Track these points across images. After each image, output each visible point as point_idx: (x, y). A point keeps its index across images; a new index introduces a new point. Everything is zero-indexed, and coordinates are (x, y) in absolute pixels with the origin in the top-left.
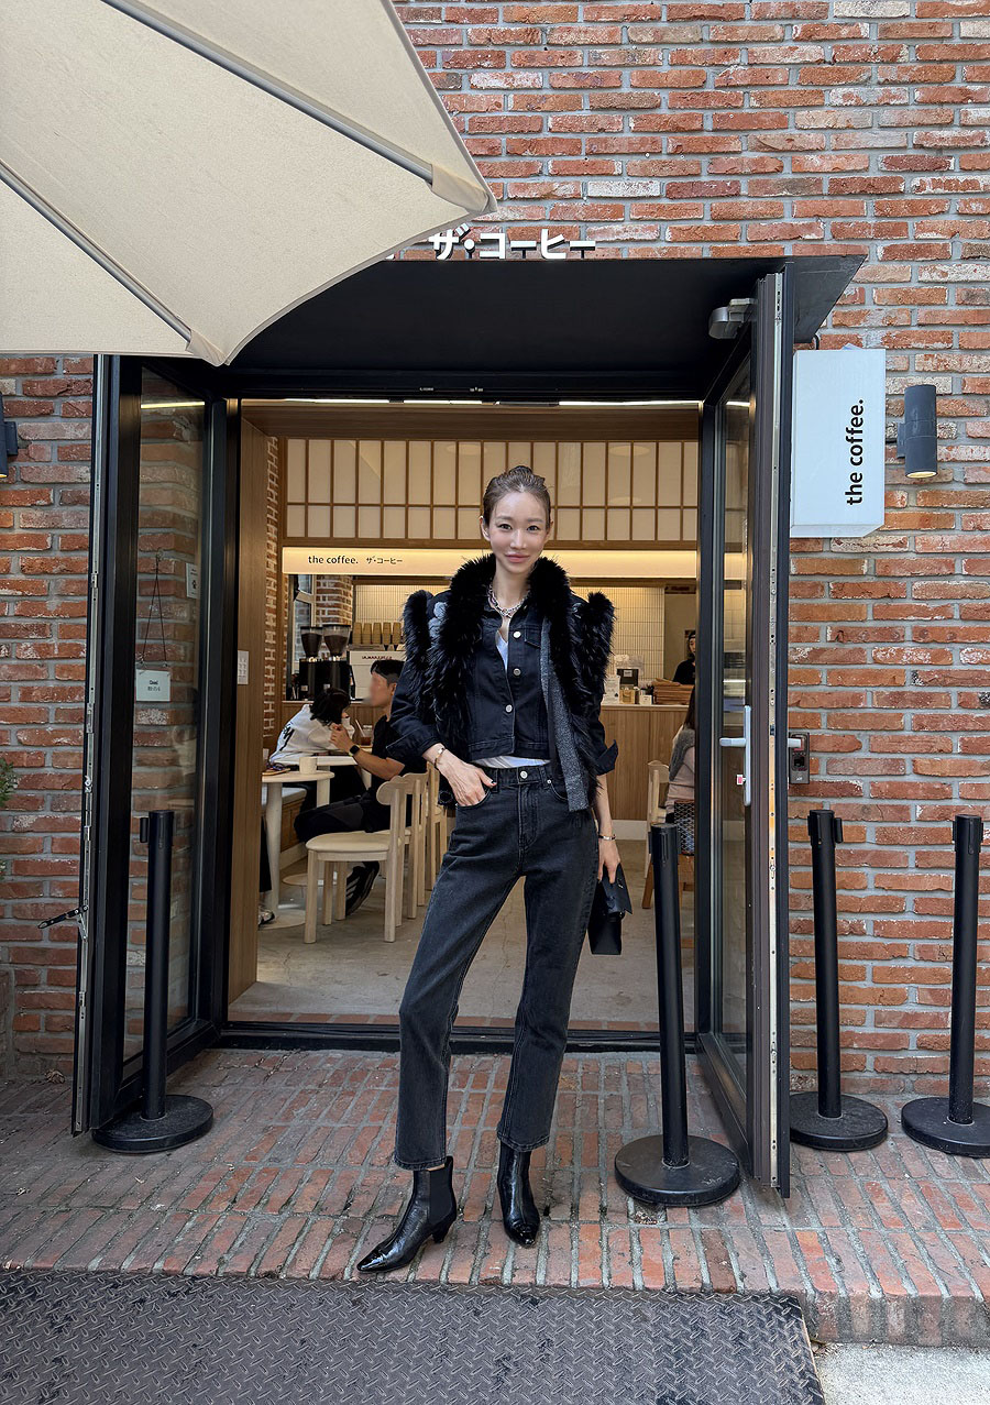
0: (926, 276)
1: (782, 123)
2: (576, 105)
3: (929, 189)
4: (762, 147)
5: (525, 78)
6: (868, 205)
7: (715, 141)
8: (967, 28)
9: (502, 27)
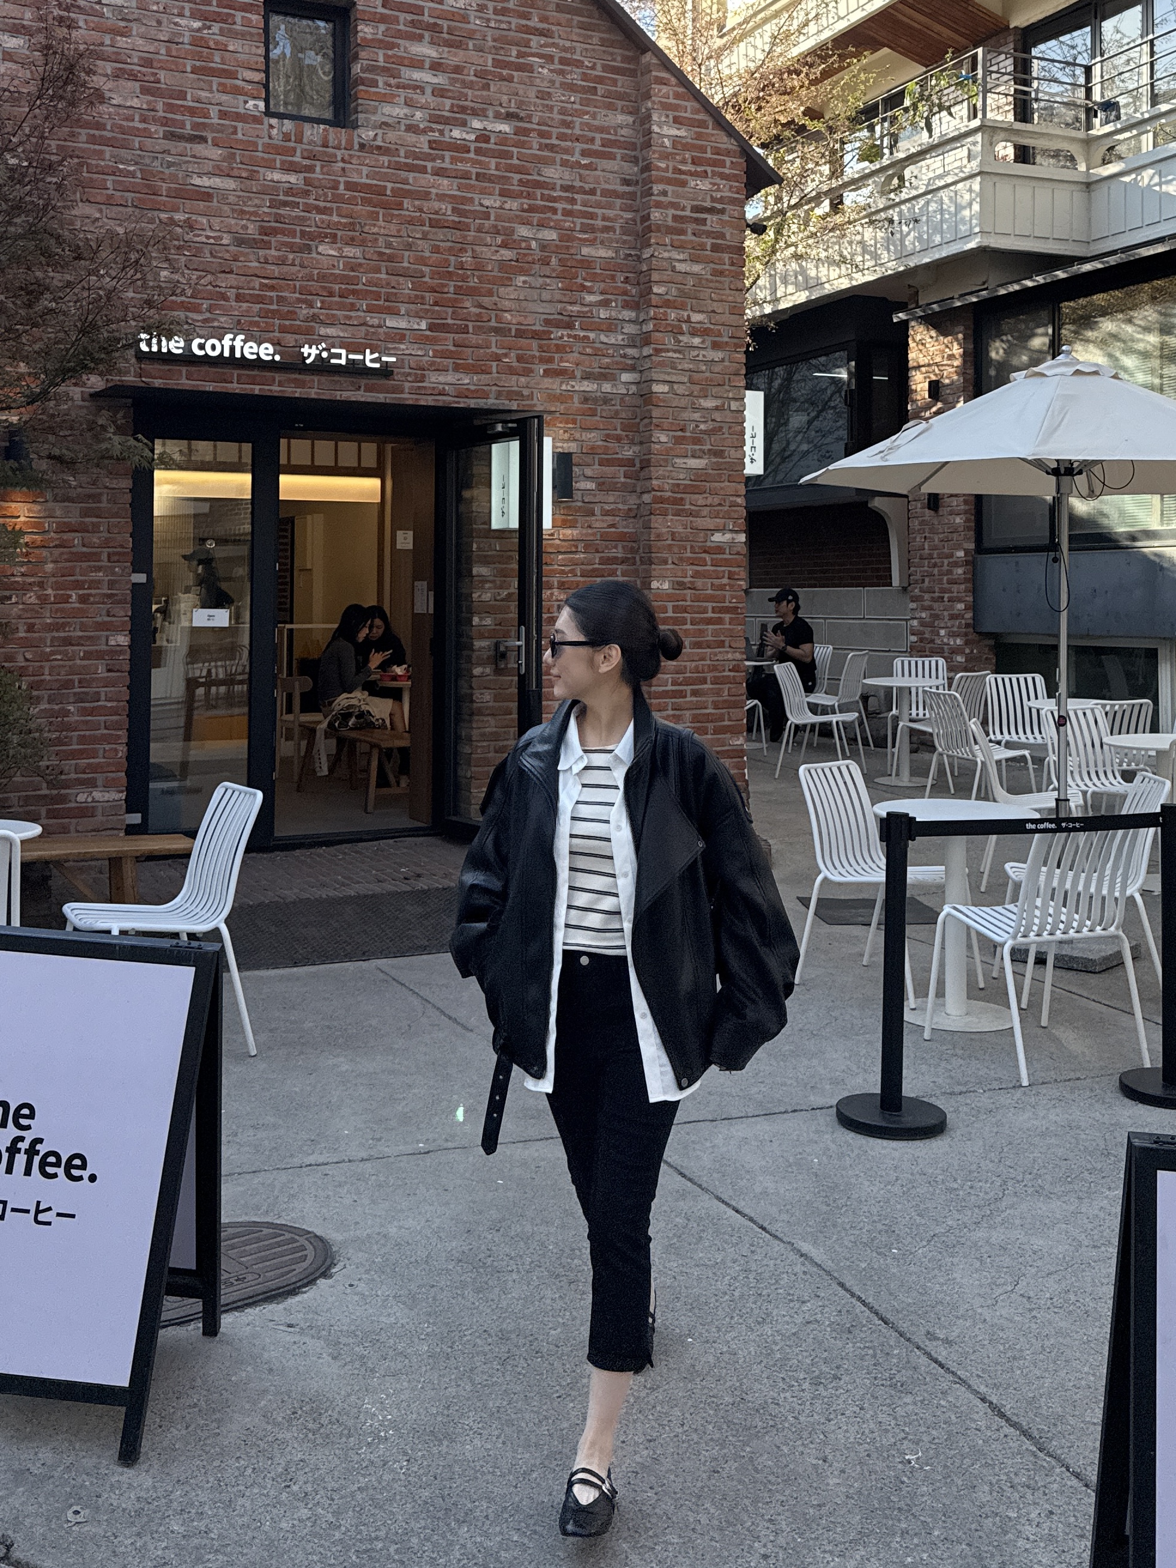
0: (564, 387)
1: (490, 293)
2: (379, 271)
3: (566, 339)
4: (481, 306)
5: (349, 251)
6: (535, 344)
7: (456, 300)
8: (585, 251)
9: (335, 218)
